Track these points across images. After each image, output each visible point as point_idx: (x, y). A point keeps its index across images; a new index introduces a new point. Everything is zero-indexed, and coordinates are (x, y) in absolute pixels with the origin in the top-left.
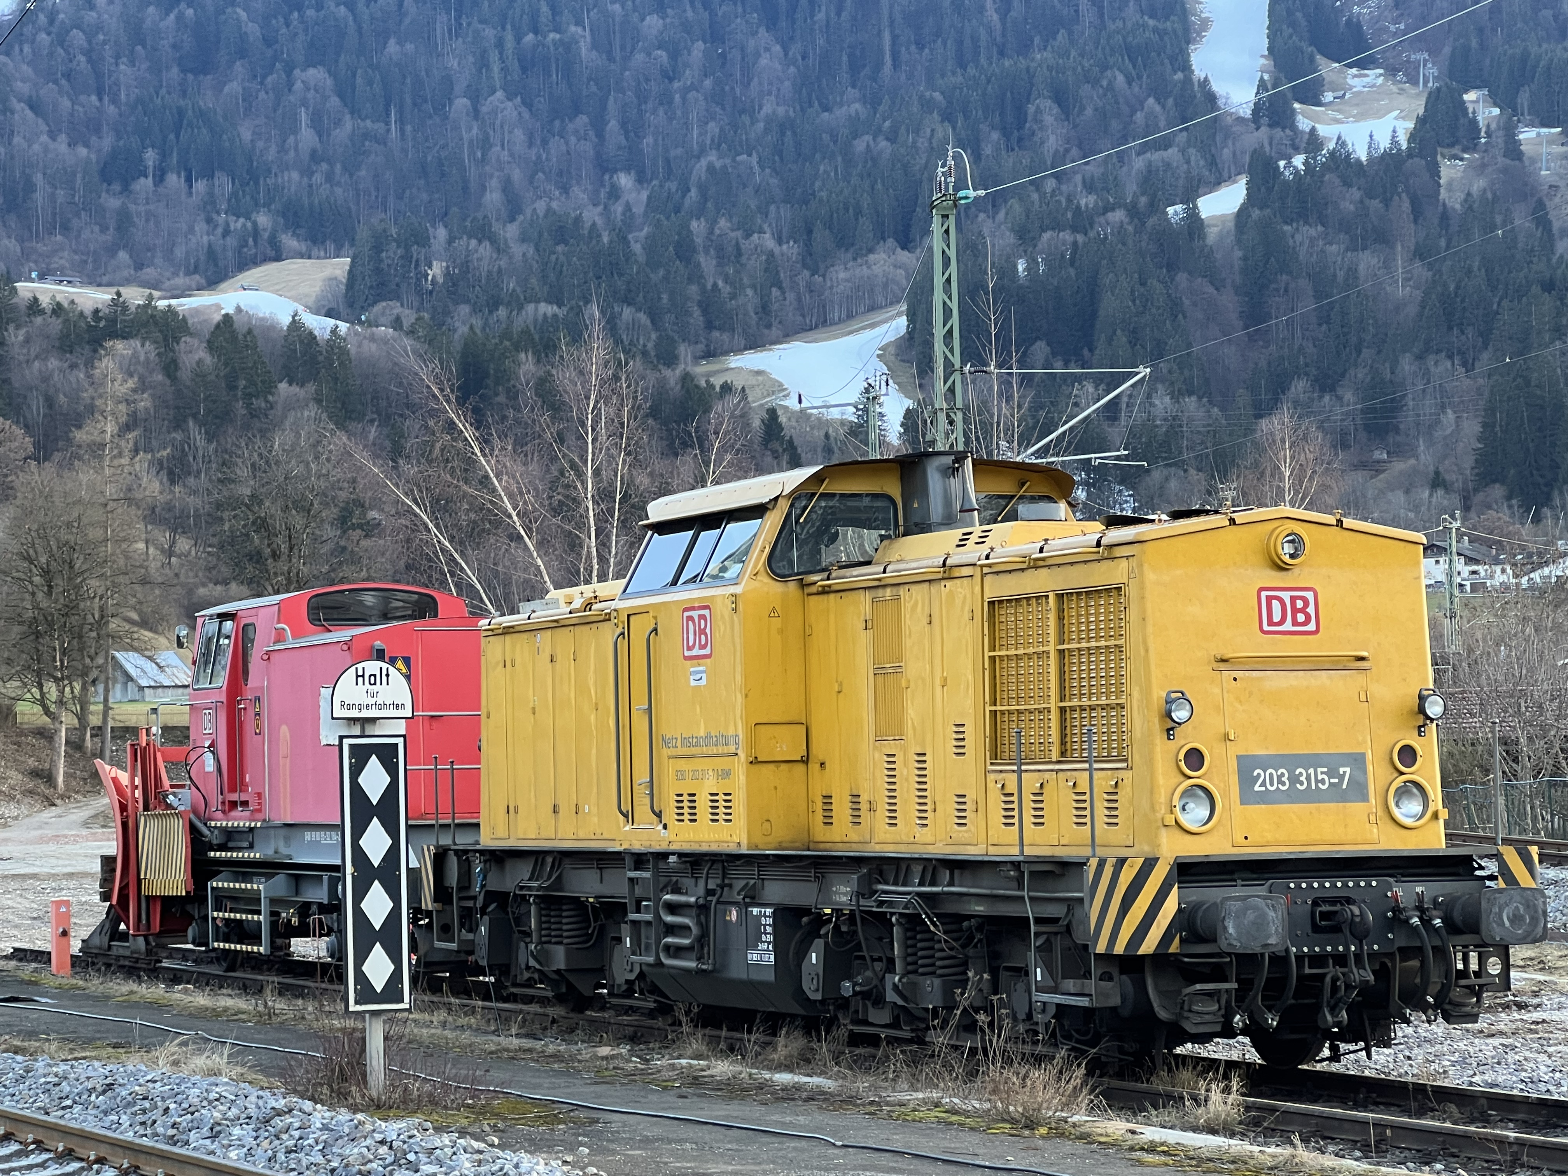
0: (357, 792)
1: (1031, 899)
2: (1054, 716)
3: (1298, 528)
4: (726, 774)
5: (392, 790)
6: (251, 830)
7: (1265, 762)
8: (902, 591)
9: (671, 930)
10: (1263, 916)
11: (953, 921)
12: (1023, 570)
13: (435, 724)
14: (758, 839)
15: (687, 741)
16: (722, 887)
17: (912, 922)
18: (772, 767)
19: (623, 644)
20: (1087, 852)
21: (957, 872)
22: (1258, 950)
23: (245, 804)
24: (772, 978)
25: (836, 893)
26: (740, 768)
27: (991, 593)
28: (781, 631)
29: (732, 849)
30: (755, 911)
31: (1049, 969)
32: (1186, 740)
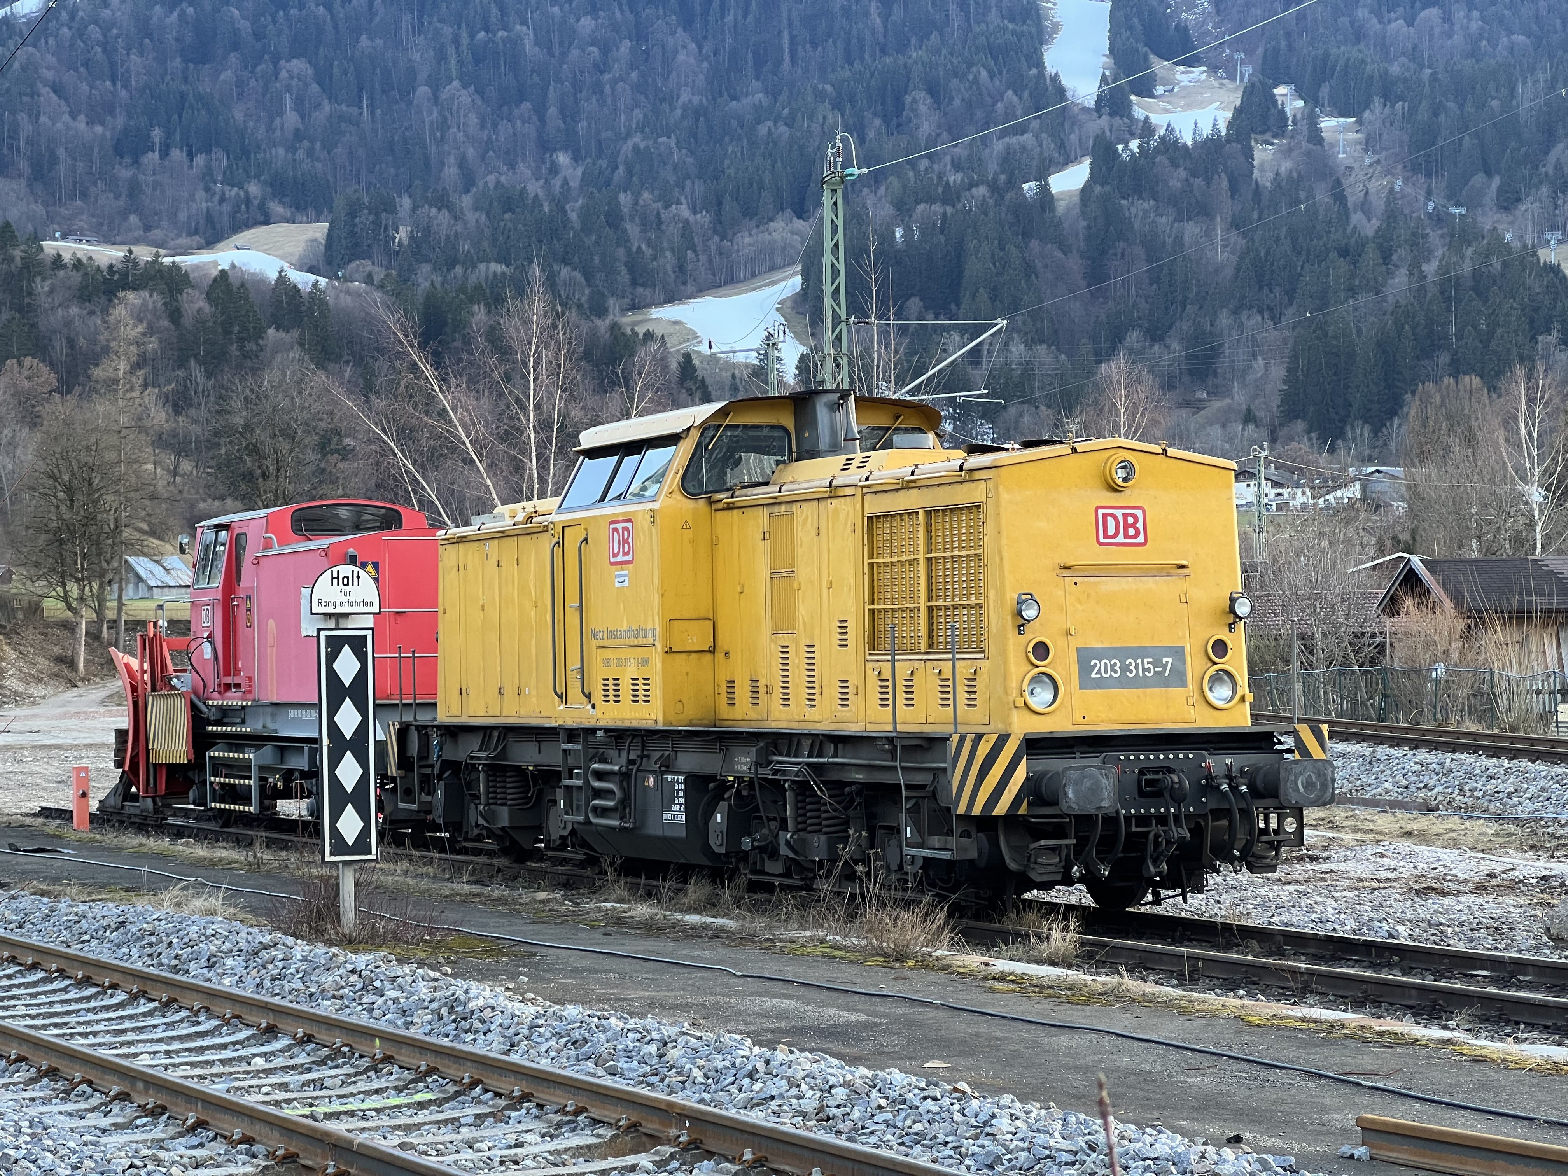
0: (332, 675)
1: (902, 768)
2: (923, 613)
3: (1129, 456)
4: (645, 662)
5: (362, 675)
6: (243, 708)
7: (1100, 654)
8: (794, 507)
9: (599, 793)
10: (1097, 783)
11: (837, 787)
12: (897, 490)
13: (398, 617)
14: (672, 718)
15: (612, 634)
16: (642, 757)
17: (802, 788)
18: (684, 656)
19: (558, 552)
20: (950, 729)
21: (840, 746)
22: (1093, 812)
23: (238, 686)
24: (684, 835)
25: (739, 763)
26: (657, 657)
27: (870, 510)
28: (692, 541)
29: (650, 725)
30: (670, 778)
31: (917, 828)
32: (1034, 635)
